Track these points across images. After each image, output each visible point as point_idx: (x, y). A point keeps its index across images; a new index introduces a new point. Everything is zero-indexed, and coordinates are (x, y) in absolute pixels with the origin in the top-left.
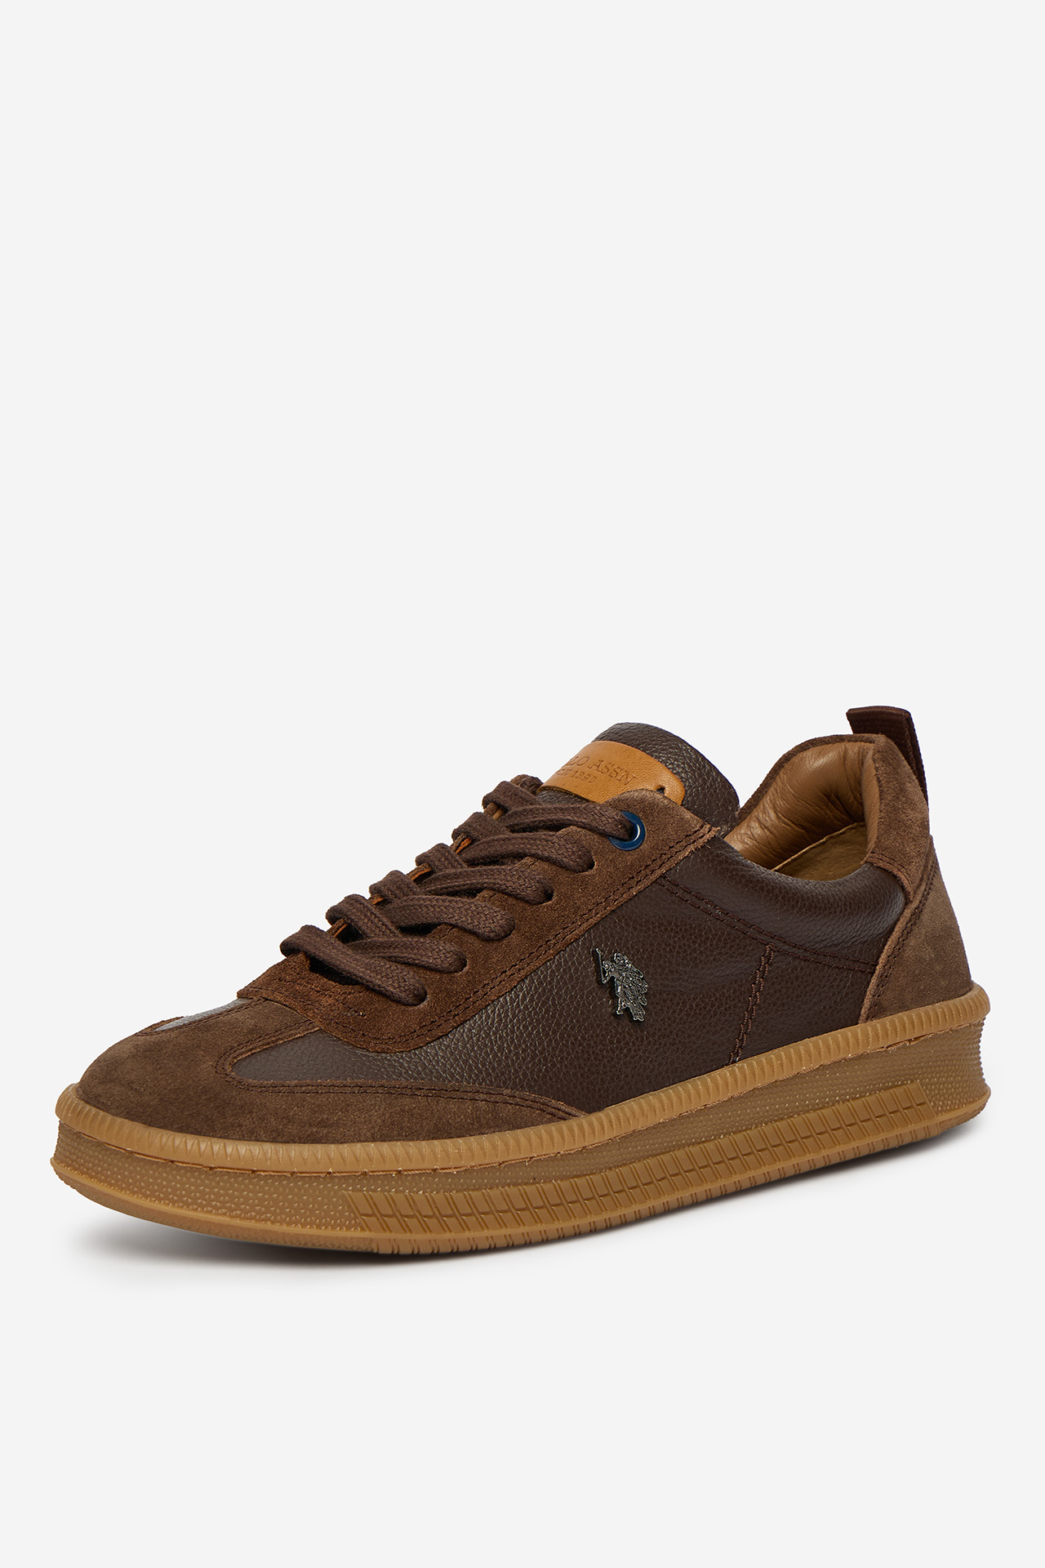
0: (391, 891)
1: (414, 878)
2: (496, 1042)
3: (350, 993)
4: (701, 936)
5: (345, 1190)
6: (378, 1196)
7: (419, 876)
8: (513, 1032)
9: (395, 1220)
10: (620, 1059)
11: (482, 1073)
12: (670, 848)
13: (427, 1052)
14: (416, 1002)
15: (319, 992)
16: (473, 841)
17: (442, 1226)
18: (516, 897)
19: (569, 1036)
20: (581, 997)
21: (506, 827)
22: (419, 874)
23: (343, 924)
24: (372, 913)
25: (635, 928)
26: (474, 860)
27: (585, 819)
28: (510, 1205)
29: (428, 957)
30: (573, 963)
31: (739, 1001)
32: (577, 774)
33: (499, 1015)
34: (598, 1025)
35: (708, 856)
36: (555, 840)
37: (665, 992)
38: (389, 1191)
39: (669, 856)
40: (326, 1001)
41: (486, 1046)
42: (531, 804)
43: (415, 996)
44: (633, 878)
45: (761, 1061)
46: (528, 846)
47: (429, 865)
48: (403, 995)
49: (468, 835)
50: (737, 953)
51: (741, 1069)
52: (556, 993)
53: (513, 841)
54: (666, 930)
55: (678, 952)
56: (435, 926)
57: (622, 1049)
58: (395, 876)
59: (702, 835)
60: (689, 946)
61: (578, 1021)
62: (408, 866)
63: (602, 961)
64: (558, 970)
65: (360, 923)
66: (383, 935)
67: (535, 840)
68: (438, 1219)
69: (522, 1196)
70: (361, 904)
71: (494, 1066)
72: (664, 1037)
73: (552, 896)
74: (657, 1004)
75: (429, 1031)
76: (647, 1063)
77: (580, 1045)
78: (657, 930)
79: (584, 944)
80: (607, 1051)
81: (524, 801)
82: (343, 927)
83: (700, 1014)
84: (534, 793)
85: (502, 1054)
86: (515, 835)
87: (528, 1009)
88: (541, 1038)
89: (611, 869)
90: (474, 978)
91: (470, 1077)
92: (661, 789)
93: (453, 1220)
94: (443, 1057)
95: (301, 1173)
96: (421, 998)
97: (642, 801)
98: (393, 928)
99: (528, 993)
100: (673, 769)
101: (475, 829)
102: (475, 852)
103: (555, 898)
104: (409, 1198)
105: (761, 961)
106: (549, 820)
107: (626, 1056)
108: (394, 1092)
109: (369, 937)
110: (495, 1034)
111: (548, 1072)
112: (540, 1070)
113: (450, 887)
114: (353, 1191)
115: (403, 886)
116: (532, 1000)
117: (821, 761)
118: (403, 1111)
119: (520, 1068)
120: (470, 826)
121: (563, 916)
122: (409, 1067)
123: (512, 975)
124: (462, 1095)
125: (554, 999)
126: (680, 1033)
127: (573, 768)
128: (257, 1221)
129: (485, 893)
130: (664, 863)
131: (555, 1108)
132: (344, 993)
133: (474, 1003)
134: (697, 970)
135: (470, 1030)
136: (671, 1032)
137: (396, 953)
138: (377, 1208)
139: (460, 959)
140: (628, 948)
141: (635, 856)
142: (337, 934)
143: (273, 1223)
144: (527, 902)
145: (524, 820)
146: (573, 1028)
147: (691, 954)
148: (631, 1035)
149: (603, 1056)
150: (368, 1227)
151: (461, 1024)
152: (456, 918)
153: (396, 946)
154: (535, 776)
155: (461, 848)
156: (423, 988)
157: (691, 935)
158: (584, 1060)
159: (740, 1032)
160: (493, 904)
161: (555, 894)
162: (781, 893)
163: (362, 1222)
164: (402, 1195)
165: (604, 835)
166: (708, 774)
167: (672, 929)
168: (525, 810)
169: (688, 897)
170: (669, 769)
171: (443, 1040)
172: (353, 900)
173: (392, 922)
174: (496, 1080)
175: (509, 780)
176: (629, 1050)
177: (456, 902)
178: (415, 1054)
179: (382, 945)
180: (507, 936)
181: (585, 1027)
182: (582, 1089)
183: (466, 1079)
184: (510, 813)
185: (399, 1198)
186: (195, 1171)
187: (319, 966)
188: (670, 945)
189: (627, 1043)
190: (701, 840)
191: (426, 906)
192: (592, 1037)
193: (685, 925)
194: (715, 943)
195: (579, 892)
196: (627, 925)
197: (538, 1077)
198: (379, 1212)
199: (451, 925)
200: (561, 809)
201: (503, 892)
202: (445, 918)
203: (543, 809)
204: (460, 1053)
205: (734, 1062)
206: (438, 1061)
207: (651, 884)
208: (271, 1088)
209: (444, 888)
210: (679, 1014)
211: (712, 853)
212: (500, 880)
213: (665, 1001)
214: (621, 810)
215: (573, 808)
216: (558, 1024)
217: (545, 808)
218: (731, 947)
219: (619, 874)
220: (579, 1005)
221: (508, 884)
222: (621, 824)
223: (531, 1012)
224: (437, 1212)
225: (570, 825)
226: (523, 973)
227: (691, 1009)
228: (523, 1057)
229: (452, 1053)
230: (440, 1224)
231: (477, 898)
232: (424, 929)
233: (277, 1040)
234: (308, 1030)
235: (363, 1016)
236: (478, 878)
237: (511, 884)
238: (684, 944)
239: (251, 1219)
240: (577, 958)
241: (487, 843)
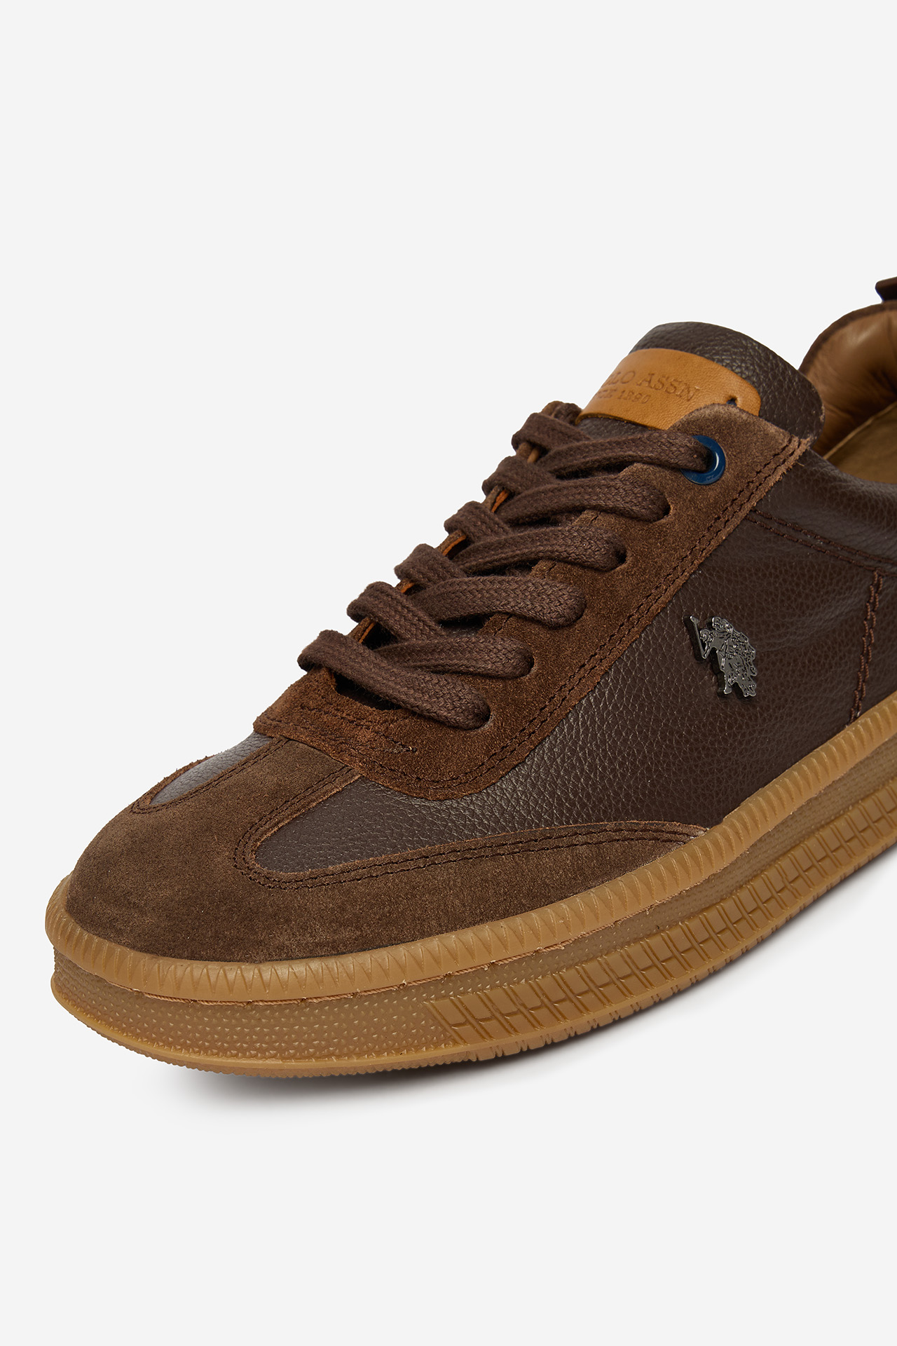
0: (423, 574)
1: (447, 551)
2: (585, 759)
3: (392, 721)
4: (804, 575)
5: (426, 1000)
6: (470, 999)
7: (453, 548)
8: (604, 742)
9: (494, 1022)
10: (735, 749)
11: (575, 805)
12: (758, 473)
13: (502, 789)
14: (479, 724)
15: (353, 722)
16: (511, 495)
17: (554, 1015)
18: (582, 565)
19: (671, 733)
20: (679, 681)
21: (550, 472)
22: (453, 545)
23: (370, 624)
24: (404, 607)
25: (729, 581)
26: (518, 519)
27: (652, 452)
28: (633, 967)
29: (485, 662)
30: (664, 639)
31: (853, 645)
32: (625, 395)
33: (584, 723)
34: (703, 712)
35: (801, 476)
36: (619, 484)
37: (772, 652)
38: (482, 990)
39: (757, 484)
40: (365, 735)
41: (574, 767)
42: (578, 440)
43: (477, 715)
44: (719, 518)
45: (884, 710)
46: (587, 497)
47: (463, 532)
48: (460, 719)
49: (504, 488)
50: (844, 587)
51: (865, 725)
52: (649, 681)
53: (565, 492)
54: (764, 575)
55: (782, 601)
56: (487, 616)
57: (735, 735)
58: (422, 550)
59: (791, 451)
60: (792, 590)
61: (679, 712)
62: (437, 537)
63: (699, 631)
64: (647, 651)
65: (391, 622)
66: (422, 634)
67: (593, 487)
68: (548, 1008)
69: (646, 952)
70: (388, 595)
71: (588, 793)
72: (779, 709)
73: (626, 556)
74: (767, 669)
75: (500, 760)
76: (764, 746)
77: (687, 742)
78: (754, 578)
79: (673, 611)
80: (719, 743)
81: (567, 437)
82: (370, 628)
83: (814, 671)
84: (572, 422)
85: (595, 775)
86: (565, 483)
87: (618, 708)
88: (639, 743)
89: (692, 512)
90: (546, 680)
91: (562, 814)
92: (732, 401)
93: (567, 1003)
94: (523, 793)
95: (365, 991)
96: (483, 717)
97: (716, 419)
98: (432, 624)
99: (615, 688)
100: (742, 373)
101: (511, 479)
102: (518, 509)
103: (629, 559)
104: (510, 992)
105: (870, 592)
106: (604, 458)
107: (741, 743)
108: (469, 856)
109: (407, 640)
110: (582, 749)
111: (655, 786)
112: (644, 786)
113: (496, 560)
114: (436, 999)
115: (436, 566)
116: (621, 696)
117: (864, 336)
118: (486, 881)
119: (621, 788)
120: (504, 476)
121: (643, 582)
122: (483, 814)
123: (593, 668)
124: (557, 843)
125: (647, 689)
126: (795, 699)
127: (616, 385)
128: (317, 1058)
129: (542, 565)
130: (752, 493)
131: (670, 832)
132: (385, 722)
133: (551, 713)
134: (804, 618)
135: (551, 750)
136: (786, 700)
137: (442, 659)
138: (470, 1013)
139: (525, 658)
140: (724, 608)
141: (718, 490)
142: (364, 637)
143: (338, 1057)
144: (597, 570)
145: (572, 461)
146: (675, 722)
147: (796, 600)
148: (743, 716)
149: (715, 750)
150: (461, 1038)
151: (540, 743)
152: (512, 604)
153: (442, 650)
154: (570, 403)
155: (497, 504)
156: (485, 704)
157: (792, 576)
158: (695, 760)
159: (858, 682)
160: (555, 578)
161: (629, 554)
162: (885, 506)
163: (453, 1033)
164: (499, 990)
165: (676, 469)
166: (783, 373)
167: (771, 574)
168: (571, 449)
169: (783, 530)
170: (737, 373)
171: (520, 770)
172: (377, 590)
173: (430, 615)
174: (594, 812)
175: (539, 410)
176: (743, 735)
177: (508, 582)
178: (488, 794)
179: (423, 650)
180: (579, 617)
181: (689, 717)
182: (698, 798)
183: (557, 818)
184: (551, 453)
185: (497, 995)
186: (227, 1010)
187: (346, 686)
188: (771, 593)
189: (740, 727)
190: (792, 458)
191: (470, 592)
192: (699, 728)
193: (785, 565)
194: (820, 581)
195: (657, 548)
196: (720, 577)
197: (644, 795)
198: (473, 1017)
199: (507, 613)
200: (618, 443)
201: (565, 561)
202: (498, 605)
203: (593, 445)
204: (544, 781)
205: (856, 718)
206: (518, 800)
207: (741, 521)
208: (310, 881)
209: (488, 562)
210: (792, 677)
211: (805, 471)
212: (559, 547)
213: (774, 664)
214: (693, 435)
215: (632, 440)
216: (657, 721)
217: (597, 445)
218: (838, 582)
219: (703, 516)
220: (677, 691)
221: (570, 550)
222: (696, 452)
223: (622, 712)
224: (546, 1000)
225: (631, 463)
226: (605, 664)
227: (804, 667)
228: (621, 774)
229: (534, 785)
230: (552, 1012)
231: (533, 572)
232: (474, 622)
233: (309, 803)
234: (346, 781)
235: (413, 752)
236: (529, 545)
237: (574, 550)
238: (787, 590)
239: (310, 1057)
240: (668, 632)
241: (532, 496)
